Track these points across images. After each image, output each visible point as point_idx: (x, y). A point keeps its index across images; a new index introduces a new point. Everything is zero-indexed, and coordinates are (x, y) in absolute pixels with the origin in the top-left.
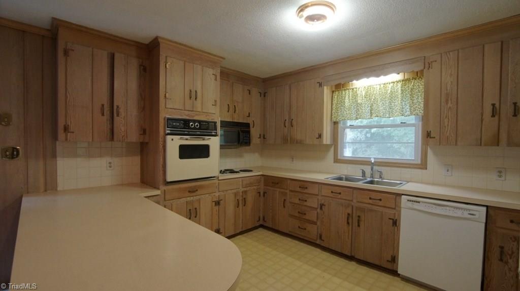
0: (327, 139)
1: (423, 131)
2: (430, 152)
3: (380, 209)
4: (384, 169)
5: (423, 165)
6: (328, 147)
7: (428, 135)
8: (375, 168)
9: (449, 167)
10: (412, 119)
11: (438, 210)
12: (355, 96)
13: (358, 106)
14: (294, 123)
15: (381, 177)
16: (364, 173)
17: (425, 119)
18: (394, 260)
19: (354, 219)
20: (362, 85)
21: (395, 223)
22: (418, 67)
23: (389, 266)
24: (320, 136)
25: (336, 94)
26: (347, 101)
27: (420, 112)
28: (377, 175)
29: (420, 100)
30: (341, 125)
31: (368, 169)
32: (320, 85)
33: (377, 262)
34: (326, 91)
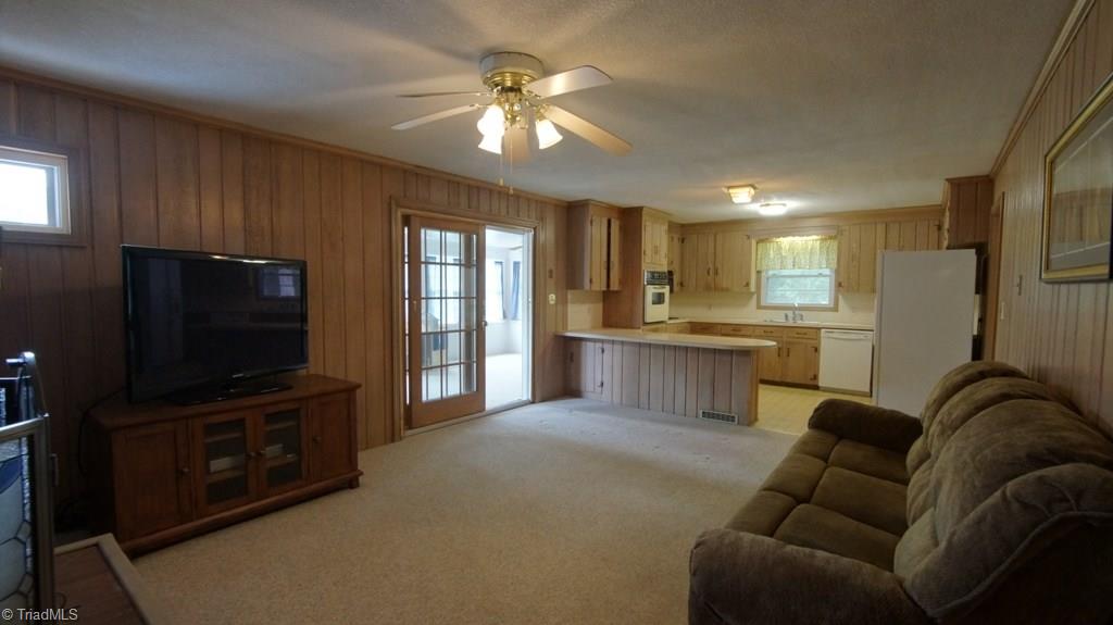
0: (753, 288)
1: (836, 281)
2: (840, 297)
3: (804, 341)
4: (803, 313)
5: (835, 309)
6: (752, 294)
7: (840, 285)
8: (797, 312)
9: (854, 309)
10: (827, 272)
11: (845, 336)
12: (780, 248)
13: (783, 258)
14: (720, 271)
15: (802, 319)
16: (786, 316)
17: (837, 272)
18: (815, 377)
19: (783, 351)
20: (785, 242)
21: (816, 350)
22: (834, 233)
23: (811, 383)
24: (748, 285)
25: (760, 245)
26: (771, 252)
27: (834, 266)
28: (798, 318)
29: (834, 256)
30: (763, 274)
31: (790, 314)
32: (749, 237)
33: (803, 382)
34: (754, 242)
